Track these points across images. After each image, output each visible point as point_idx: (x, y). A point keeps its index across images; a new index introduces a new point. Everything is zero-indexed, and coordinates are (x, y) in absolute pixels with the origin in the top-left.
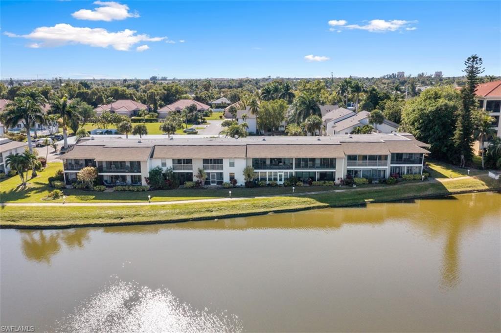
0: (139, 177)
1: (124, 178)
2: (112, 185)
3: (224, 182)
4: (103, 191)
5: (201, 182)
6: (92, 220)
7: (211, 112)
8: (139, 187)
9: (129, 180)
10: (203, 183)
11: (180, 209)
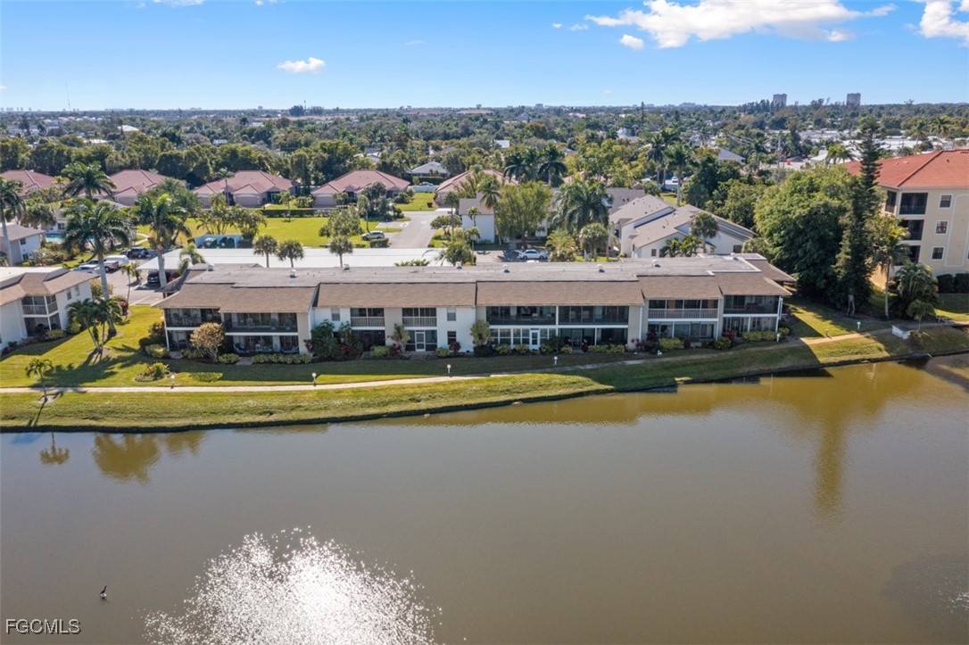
0: (295, 339)
1: (268, 340)
2: (248, 352)
3: (439, 346)
4: (235, 362)
5: (399, 348)
6: (223, 417)
7: (411, 194)
8: (295, 356)
9: (276, 343)
10: (403, 349)
11: (366, 397)
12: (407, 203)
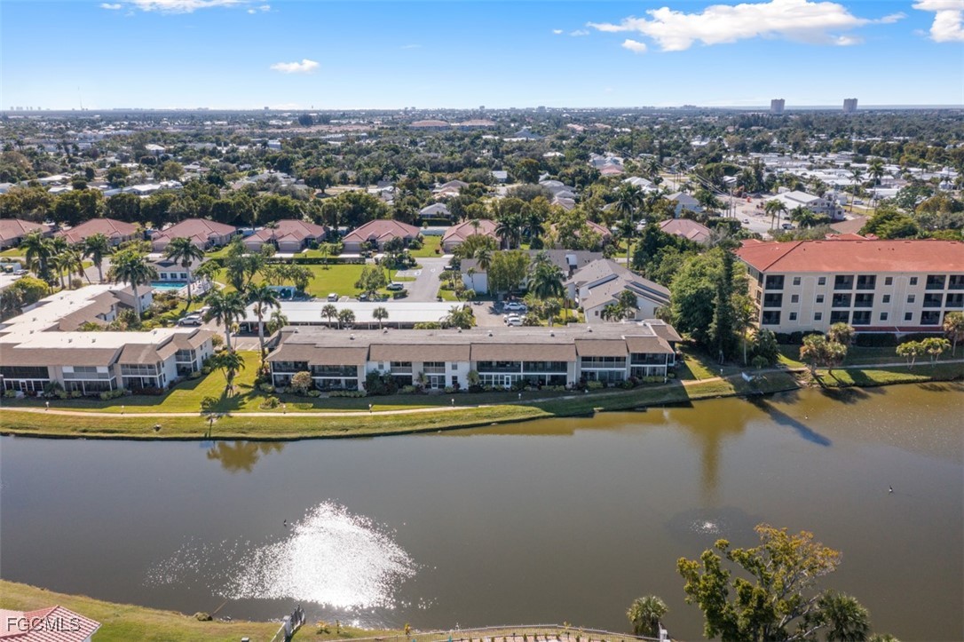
0: (355, 381)
1: (339, 381)
2: (325, 389)
3: (446, 386)
4: (319, 396)
5: (421, 387)
7: (420, 238)
8: (356, 392)
9: (343, 383)
10: (424, 387)
11: (403, 420)
12: (419, 249)
